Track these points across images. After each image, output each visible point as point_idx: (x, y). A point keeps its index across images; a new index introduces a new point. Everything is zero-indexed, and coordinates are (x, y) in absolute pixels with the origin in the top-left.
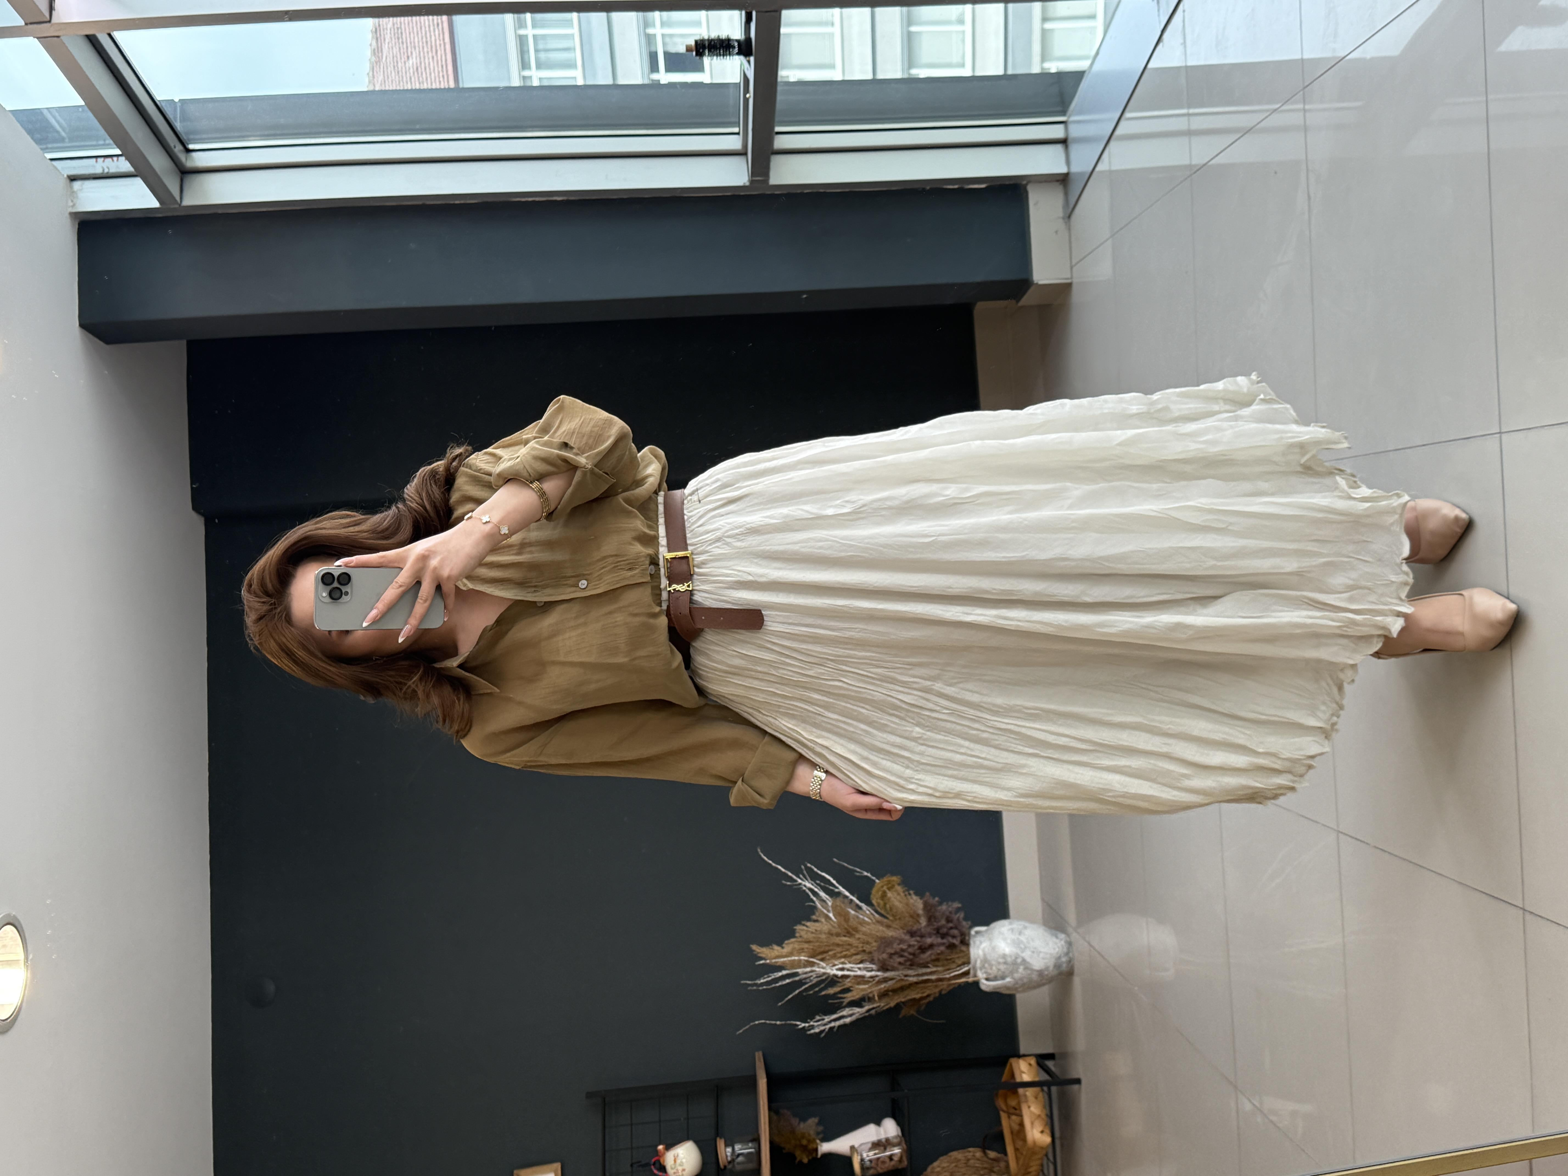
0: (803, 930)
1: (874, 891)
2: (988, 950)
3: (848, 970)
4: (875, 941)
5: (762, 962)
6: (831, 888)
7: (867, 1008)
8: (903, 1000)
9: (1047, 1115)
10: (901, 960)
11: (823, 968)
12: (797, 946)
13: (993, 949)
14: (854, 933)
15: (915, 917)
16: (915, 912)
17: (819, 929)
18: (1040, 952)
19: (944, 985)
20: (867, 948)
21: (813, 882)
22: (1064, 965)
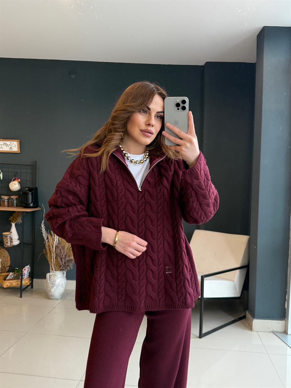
2: (58, 277)
7: (46, 241)
8: (47, 250)
9: (12, 287)
10: (58, 253)
18: (56, 291)
19: (50, 263)
22: (51, 297)
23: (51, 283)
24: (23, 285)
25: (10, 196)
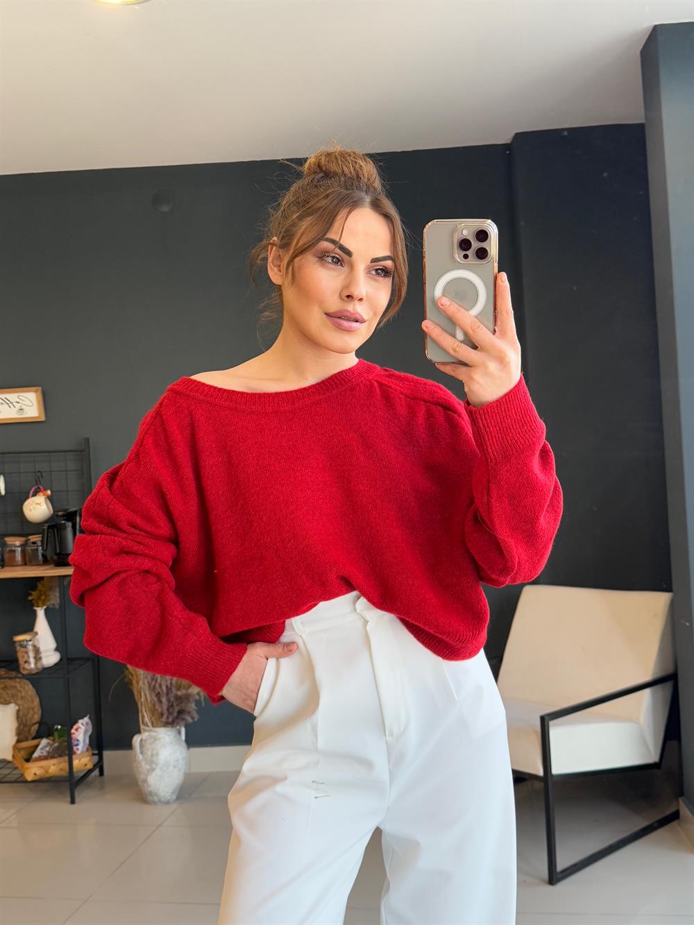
2: (163, 742)
13: (163, 746)
18: (160, 782)
23: (146, 760)
24: (75, 770)
25: (26, 535)
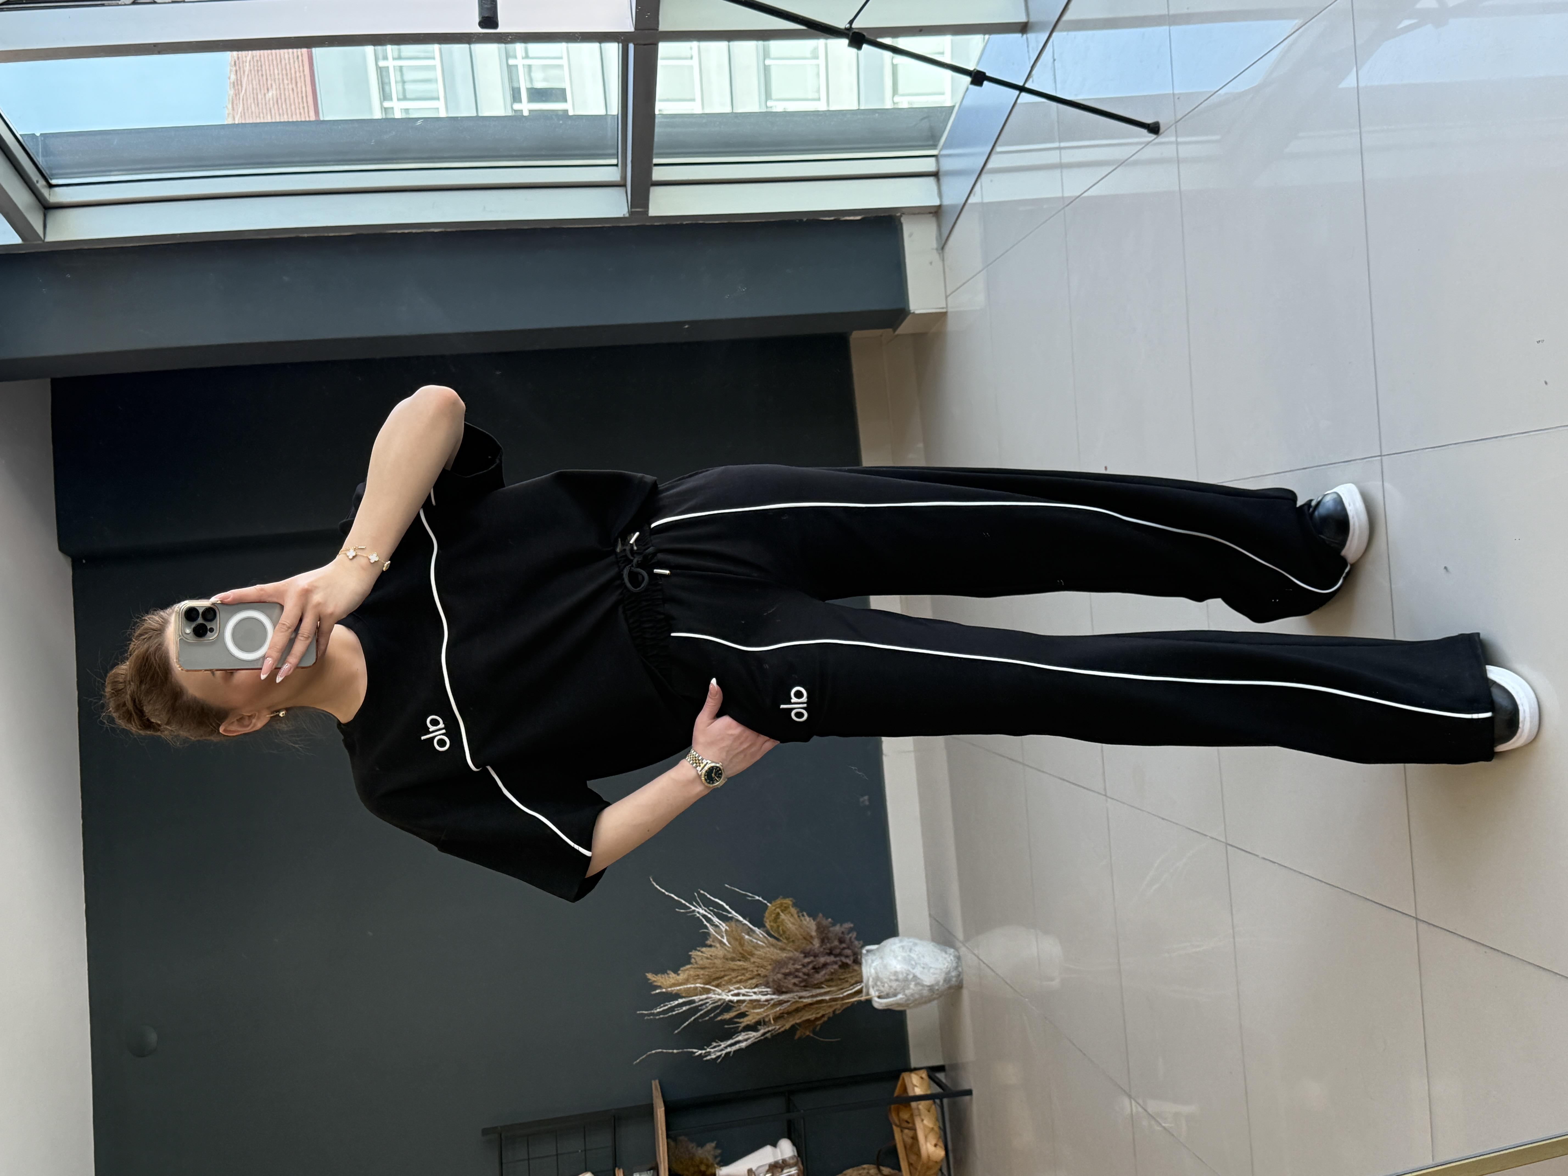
0: (697, 956)
1: (767, 914)
2: (880, 968)
3: (744, 995)
4: (770, 964)
5: (658, 991)
6: (724, 913)
7: (762, 1031)
8: (798, 1021)
9: (940, 1128)
10: (796, 980)
11: (719, 994)
12: (692, 972)
13: (885, 967)
14: (749, 957)
15: (808, 938)
16: (808, 934)
17: (713, 954)
18: (931, 967)
19: (838, 1006)
20: (763, 972)
21: (706, 909)
22: (954, 979)
24: (928, 1093)
